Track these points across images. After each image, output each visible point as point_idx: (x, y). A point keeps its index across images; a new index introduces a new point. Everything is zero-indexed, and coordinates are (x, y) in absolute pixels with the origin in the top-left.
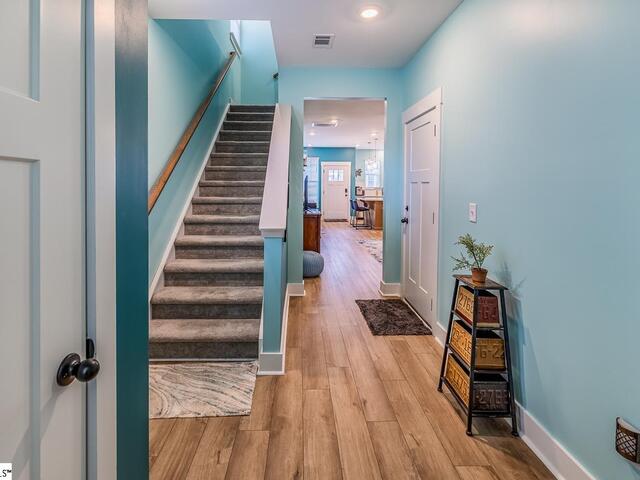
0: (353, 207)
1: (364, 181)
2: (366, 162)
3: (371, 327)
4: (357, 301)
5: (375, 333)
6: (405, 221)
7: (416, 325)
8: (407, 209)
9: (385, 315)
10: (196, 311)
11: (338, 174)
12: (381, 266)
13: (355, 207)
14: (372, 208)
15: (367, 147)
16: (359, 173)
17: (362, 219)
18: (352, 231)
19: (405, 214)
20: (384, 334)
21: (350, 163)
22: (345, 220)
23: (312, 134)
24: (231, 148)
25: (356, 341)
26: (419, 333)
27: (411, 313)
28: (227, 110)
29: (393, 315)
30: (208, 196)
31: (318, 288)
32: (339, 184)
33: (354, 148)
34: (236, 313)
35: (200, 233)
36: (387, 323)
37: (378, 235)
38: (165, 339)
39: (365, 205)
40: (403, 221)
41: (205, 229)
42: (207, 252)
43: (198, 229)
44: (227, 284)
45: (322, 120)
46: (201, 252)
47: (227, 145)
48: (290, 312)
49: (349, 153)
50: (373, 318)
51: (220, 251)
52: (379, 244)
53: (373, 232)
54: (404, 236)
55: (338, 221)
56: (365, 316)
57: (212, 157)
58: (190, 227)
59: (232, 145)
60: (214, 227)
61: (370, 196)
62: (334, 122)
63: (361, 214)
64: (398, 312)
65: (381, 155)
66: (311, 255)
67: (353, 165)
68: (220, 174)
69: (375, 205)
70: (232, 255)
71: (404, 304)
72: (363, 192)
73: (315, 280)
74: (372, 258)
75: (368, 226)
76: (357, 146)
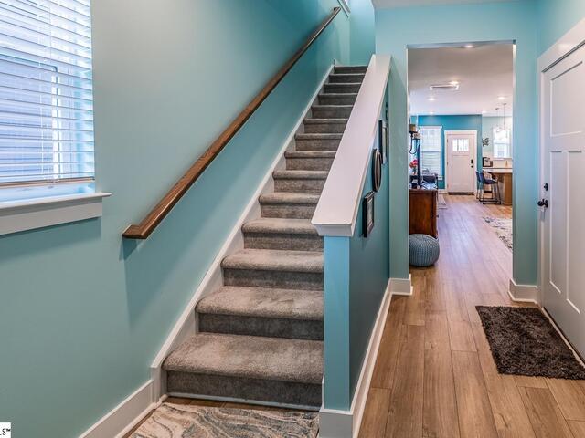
0: (479, 180)
1: (492, 150)
2: (494, 130)
3: (496, 356)
4: (478, 308)
5: (502, 370)
6: (544, 204)
7: (563, 358)
8: (546, 187)
9: (516, 335)
10: (253, 326)
11: (463, 143)
12: (510, 254)
13: (482, 180)
14: (501, 181)
15: (494, 113)
16: (486, 142)
17: (491, 192)
18: (478, 206)
19: (542, 195)
20: (515, 373)
21: (476, 132)
22: (471, 194)
23: (432, 99)
24: (329, 113)
25: (472, 382)
26: (569, 376)
27: (554, 334)
28: (330, 71)
29: (527, 335)
30: (295, 169)
31: (430, 284)
32: (464, 154)
33: (480, 116)
34: (304, 332)
35: (278, 216)
36: (519, 350)
37: (507, 212)
38: (198, 369)
39: (493, 177)
40: (541, 204)
41: (285, 210)
42: (281, 241)
43: (276, 210)
44: (299, 287)
45: (440, 82)
46: (273, 240)
47: (325, 110)
48: (388, 320)
49: (474, 122)
50: (499, 341)
51: (297, 241)
52: (508, 223)
53: (503, 208)
54: (542, 223)
55: (463, 194)
56: (488, 336)
57: (305, 122)
58: (266, 208)
59: (330, 110)
60: (295, 208)
61: (499, 168)
62: (454, 83)
63: (489, 187)
64: (536, 332)
65: (510, 122)
66: (422, 240)
67: (480, 134)
68: (313, 143)
69: (504, 177)
70: (311, 246)
71: (543, 317)
72: (491, 163)
73: (428, 271)
74: (500, 242)
75: (497, 201)
76: (484, 113)
